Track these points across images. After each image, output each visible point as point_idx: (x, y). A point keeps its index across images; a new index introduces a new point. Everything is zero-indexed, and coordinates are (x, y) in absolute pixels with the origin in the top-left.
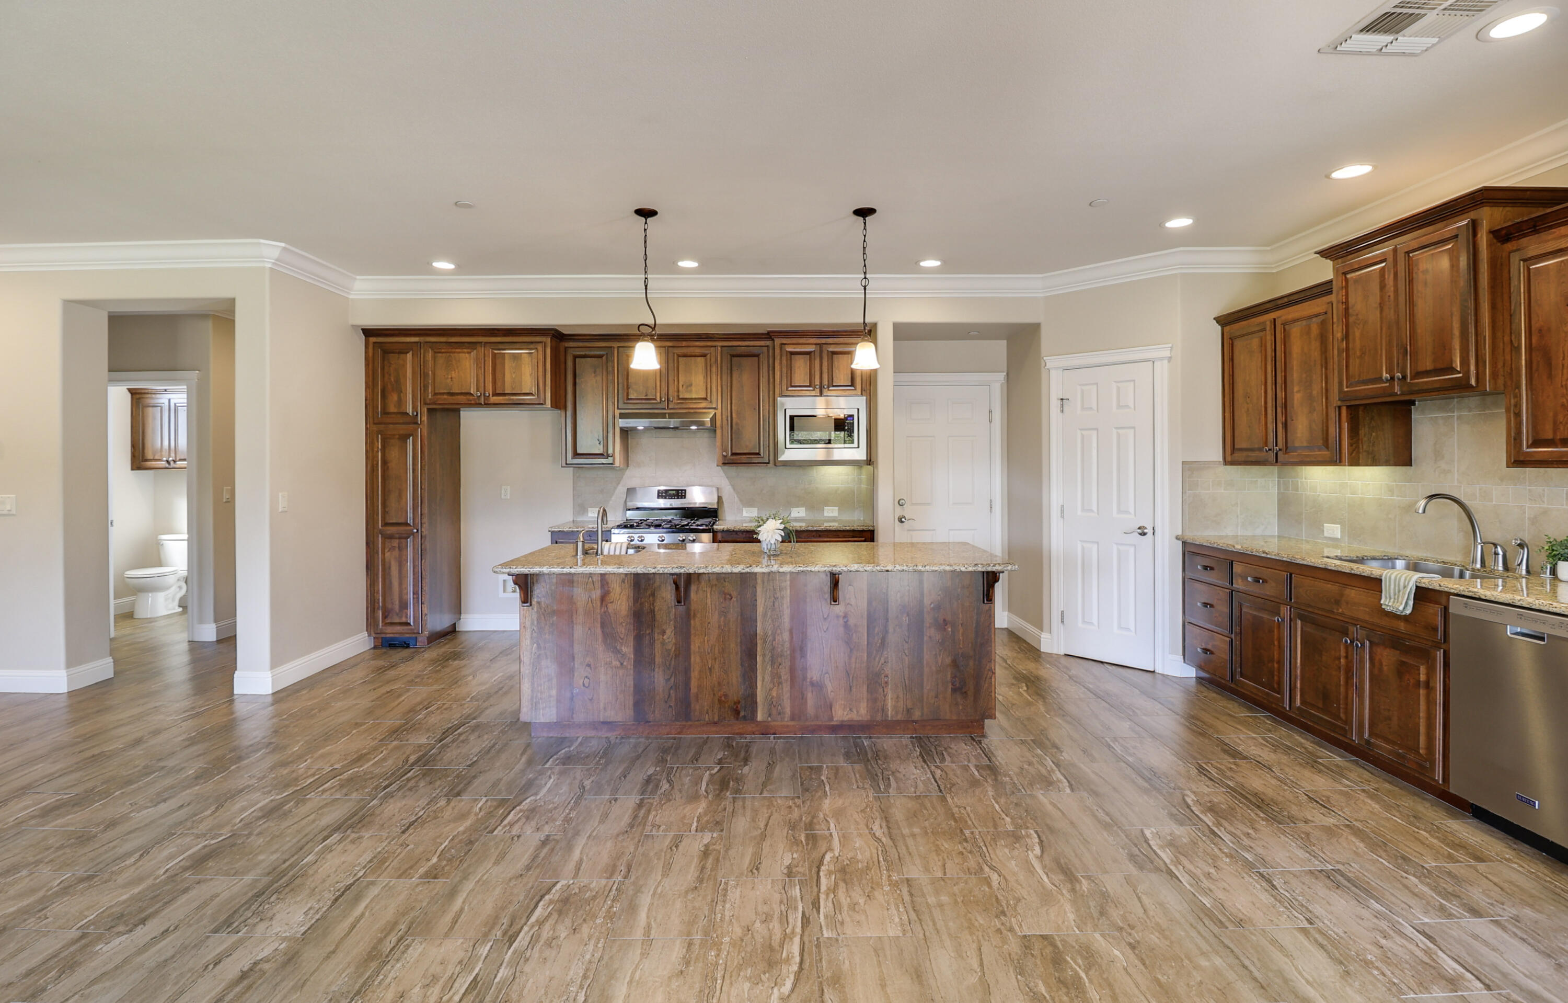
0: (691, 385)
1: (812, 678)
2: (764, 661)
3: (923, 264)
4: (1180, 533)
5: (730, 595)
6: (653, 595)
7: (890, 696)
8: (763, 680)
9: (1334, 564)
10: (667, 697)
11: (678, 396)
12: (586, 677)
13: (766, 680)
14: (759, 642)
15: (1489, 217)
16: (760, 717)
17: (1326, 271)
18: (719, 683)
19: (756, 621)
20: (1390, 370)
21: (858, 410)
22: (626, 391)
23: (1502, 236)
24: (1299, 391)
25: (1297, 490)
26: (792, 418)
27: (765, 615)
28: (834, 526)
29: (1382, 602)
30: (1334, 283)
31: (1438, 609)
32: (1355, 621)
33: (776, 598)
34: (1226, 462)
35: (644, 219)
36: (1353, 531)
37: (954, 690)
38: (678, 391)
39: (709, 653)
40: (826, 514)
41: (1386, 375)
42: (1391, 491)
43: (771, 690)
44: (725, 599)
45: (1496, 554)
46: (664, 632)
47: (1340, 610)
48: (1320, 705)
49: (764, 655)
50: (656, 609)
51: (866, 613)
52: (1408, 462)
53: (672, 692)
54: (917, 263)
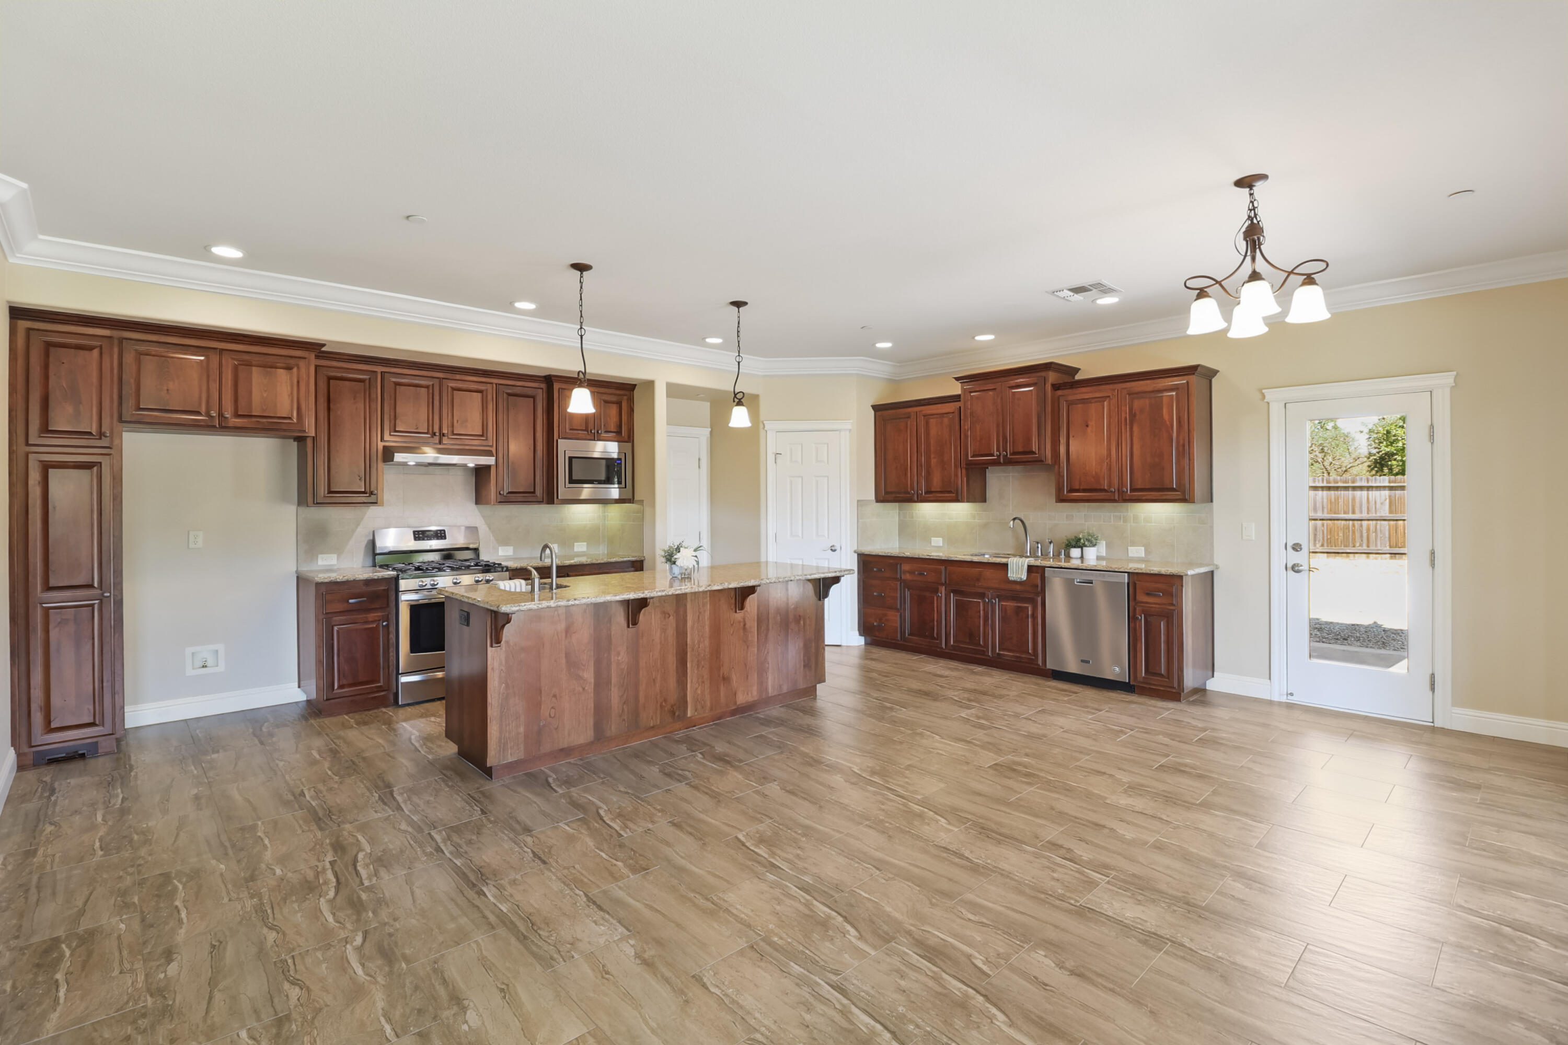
0: (467, 421)
1: (723, 674)
2: (692, 666)
3: (709, 340)
4: (856, 548)
5: (669, 614)
6: (610, 621)
7: (770, 678)
8: (692, 682)
9: (968, 558)
10: (621, 712)
11: (453, 431)
12: (552, 708)
13: (693, 681)
14: (689, 650)
15: (1052, 377)
16: (689, 714)
17: (956, 389)
18: (660, 691)
19: (687, 634)
20: (998, 450)
21: (625, 454)
22: (393, 422)
23: (1056, 387)
24: (934, 458)
25: (912, 517)
26: (571, 459)
27: (692, 628)
28: (583, 560)
29: (1009, 575)
30: (962, 397)
31: (1039, 576)
32: (989, 588)
33: (700, 613)
34: (879, 499)
35: (579, 273)
36: (950, 540)
37: (804, 666)
38: (453, 426)
39: (653, 667)
40: (576, 549)
41: (996, 453)
42: (974, 517)
43: (696, 689)
44: (665, 618)
45: (1038, 547)
46: (618, 654)
47: (980, 584)
48: (968, 641)
49: (692, 661)
50: (612, 633)
51: (756, 617)
52: (984, 500)
53: (625, 706)
54: (704, 339)
